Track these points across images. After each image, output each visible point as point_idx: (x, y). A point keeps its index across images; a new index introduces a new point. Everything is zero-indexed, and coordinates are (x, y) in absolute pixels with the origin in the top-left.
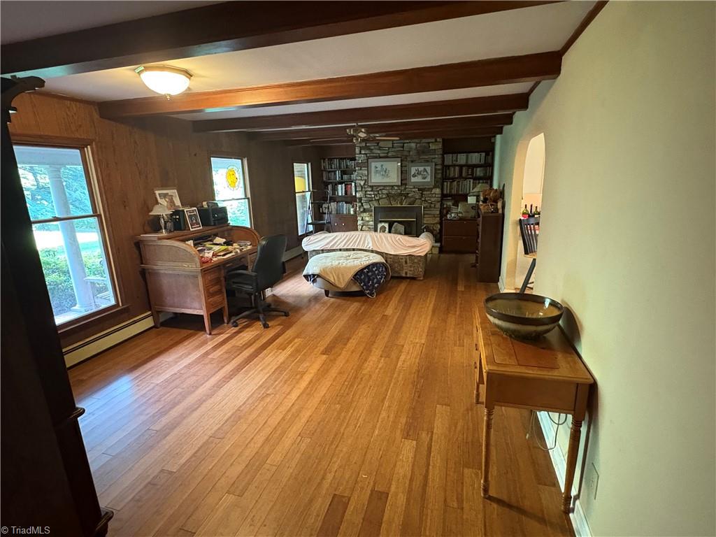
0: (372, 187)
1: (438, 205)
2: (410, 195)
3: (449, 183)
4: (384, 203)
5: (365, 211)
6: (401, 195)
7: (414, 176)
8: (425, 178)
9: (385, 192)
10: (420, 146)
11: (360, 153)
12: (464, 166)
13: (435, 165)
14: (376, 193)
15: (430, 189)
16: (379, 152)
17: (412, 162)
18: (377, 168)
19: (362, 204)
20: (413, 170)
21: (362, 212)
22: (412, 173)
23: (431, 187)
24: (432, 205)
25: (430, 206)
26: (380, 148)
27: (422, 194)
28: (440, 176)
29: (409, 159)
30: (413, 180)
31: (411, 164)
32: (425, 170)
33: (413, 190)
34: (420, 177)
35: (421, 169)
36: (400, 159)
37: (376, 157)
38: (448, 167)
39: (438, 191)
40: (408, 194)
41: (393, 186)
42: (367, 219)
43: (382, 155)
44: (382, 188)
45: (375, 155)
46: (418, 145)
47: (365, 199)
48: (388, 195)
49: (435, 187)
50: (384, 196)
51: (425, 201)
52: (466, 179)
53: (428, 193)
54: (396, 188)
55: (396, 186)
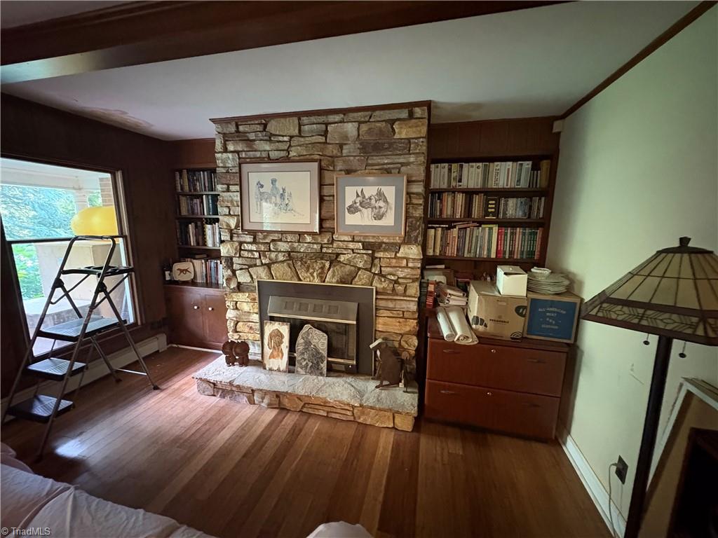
0: (254, 233)
1: (414, 289)
2: (342, 258)
3: (439, 231)
4: (282, 274)
5: (240, 288)
6: (320, 255)
7: (353, 210)
8: (379, 217)
9: (283, 246)
10: (370, 131)
11: (225, 150)
12: (476, 192)
13: (409, 182)
14: (262, 248)
15: (395, 247)
16: (267, 147)
17: (348, 172)
18: (262, 186)
19: (234, 272)
20: (350, 194)
21: (234, 291)
22: (348, 203)
23: (398, 240)
24: (400, 288)
25: (394, 289)
26: (270, 138)
27: (373, 258)
28: (419, 213)
29: (340, 166)
30: (351, 220)
31: (343, 178)
32: (381, 196)
33: (351, 245)
34: (367, 212)
35: (370, 191)
36: (316, 165)
37: (260, 160)
38: (439, 193)
39: (413, 252)
40: (338, 255)
41: (301, 234)
42: (246, 307)
43: (274, 155)
44: (276, 237)
45: (258, 154)
46: (364, 128)
47: (240, 261)
48: (291, 256)
49: (407, 240)
50: (281, 258)
51: (380, 274)
52: (480, 223)
53: (388, 255)
54: (309, 239)
55: (309, 234)
